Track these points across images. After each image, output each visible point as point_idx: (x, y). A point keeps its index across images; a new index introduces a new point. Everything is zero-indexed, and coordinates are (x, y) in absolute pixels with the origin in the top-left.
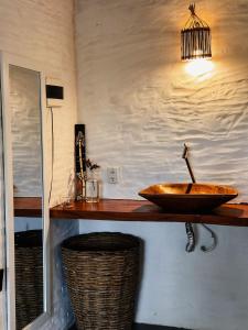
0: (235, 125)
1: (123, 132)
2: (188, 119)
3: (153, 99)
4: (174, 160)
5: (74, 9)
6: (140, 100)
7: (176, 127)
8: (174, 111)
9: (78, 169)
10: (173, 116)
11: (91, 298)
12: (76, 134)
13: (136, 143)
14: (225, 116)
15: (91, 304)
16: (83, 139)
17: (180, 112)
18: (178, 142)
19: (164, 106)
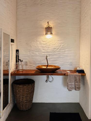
0: (57, 51)
1: (29, 52)
2: (46, 49)
3: (38, 44)
4: (43, 59)
5: (16, 19)
6: (34, 44)
7: (43, 51)
8: (43, 47)
9: (17, 62)
10: (43, 48)
11: (23, 98)
12: (16, 52)
13: (33, 55)
14: (55, 49)
15: (22, 99)
16: (18, 54)
17: (44, 47)
18: (44, 54)
19: (40, 46)
